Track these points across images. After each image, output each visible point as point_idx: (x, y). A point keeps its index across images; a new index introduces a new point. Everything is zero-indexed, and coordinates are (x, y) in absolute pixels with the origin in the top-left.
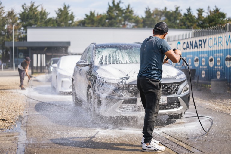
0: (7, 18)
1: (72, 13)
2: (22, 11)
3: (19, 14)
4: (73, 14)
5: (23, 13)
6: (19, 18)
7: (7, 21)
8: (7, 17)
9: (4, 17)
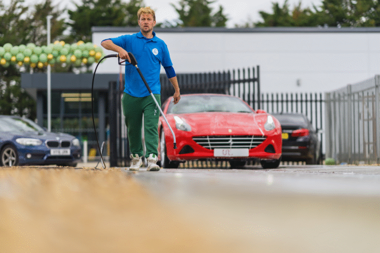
0: (33, 24)
1: (221, 9)
2: (76, 5)
3: (70, 13)
4: (224, 13)
5: (81, 10)
6: (68, 24)
7: (31, 32)
8: (33, 20)
9: (22, 21)
